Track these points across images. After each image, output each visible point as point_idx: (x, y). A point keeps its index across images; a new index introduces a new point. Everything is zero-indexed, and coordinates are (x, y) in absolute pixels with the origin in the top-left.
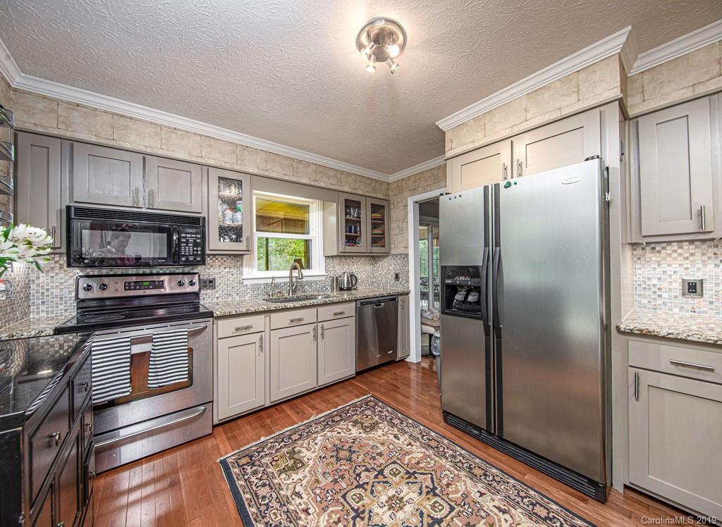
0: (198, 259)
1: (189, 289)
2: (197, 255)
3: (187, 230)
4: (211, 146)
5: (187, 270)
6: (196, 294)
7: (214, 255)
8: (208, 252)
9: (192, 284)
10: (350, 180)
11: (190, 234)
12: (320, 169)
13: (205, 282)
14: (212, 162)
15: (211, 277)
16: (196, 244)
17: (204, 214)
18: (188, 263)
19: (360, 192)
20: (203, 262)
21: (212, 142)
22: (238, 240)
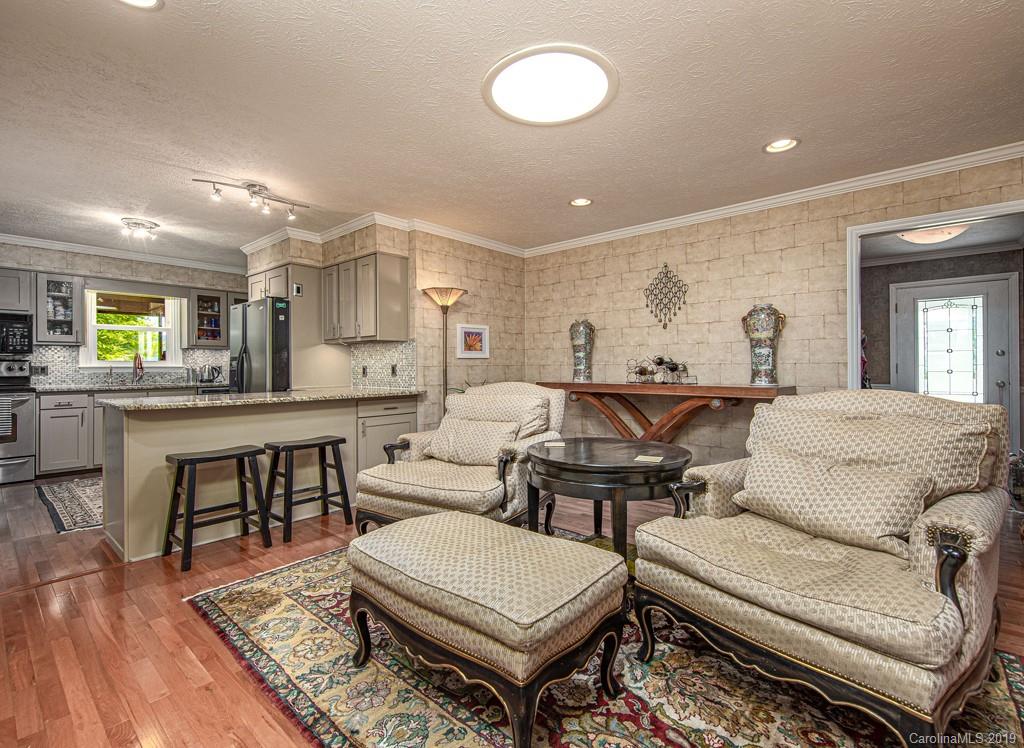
0: (26, 348)
1: (18, 374)
2: (25, 345)
3: (15, 325)
4: (40, 255)
5: (17, 357)
6: (27, 379)
7: (41, 346)
8: (35, 343)
9: (21, 369)
10: (206, 276)
11: (18, 329)
12: (166, 268)
13: (36, 369)
14: (41, 269)
15: (43, 365)
16: (22, 336)
17: (32, 312)
18: (15, 352)
19: (220, 288)
20: (30, 351)
21: (41, 252)
22: (70, 332)
